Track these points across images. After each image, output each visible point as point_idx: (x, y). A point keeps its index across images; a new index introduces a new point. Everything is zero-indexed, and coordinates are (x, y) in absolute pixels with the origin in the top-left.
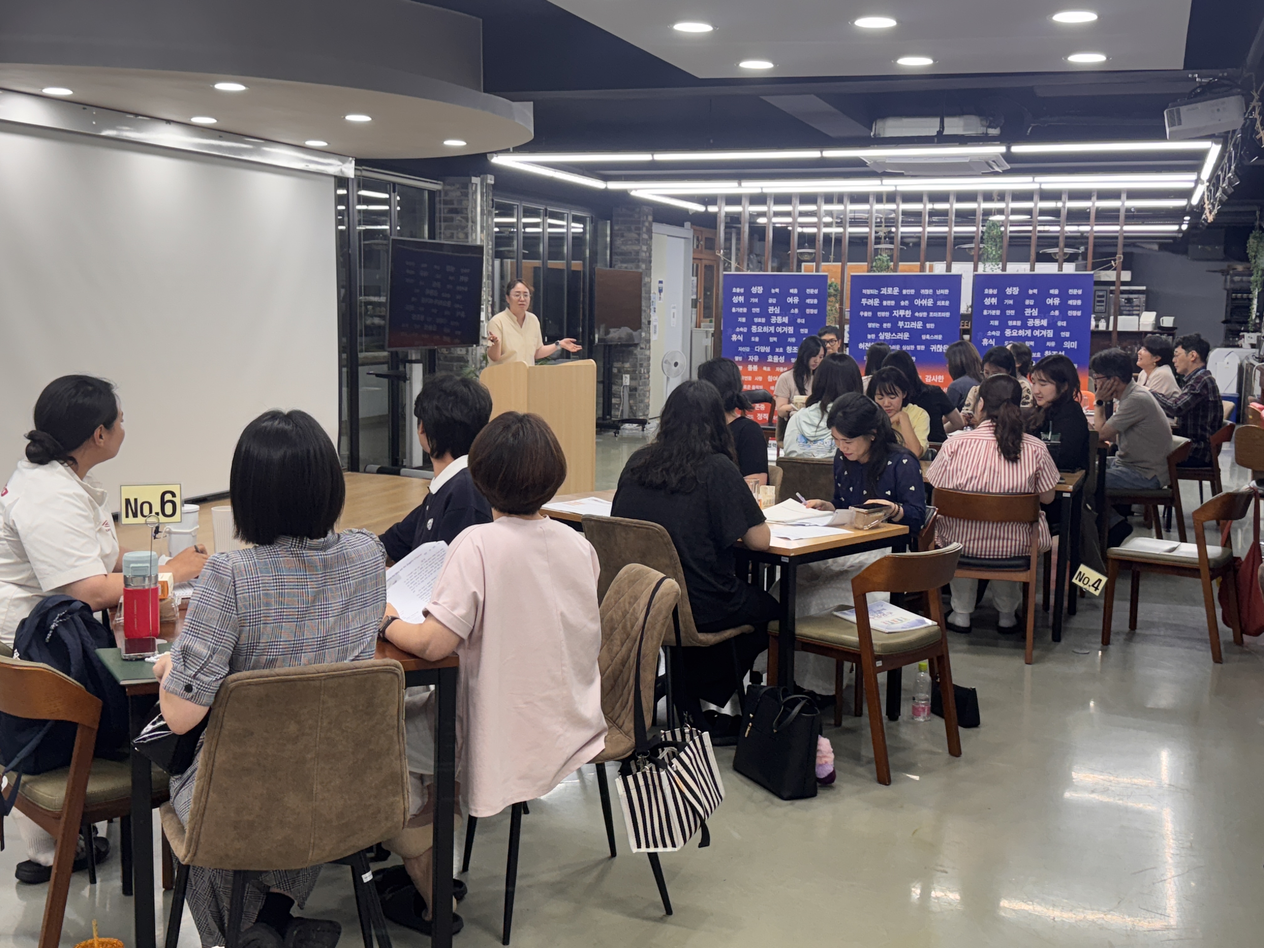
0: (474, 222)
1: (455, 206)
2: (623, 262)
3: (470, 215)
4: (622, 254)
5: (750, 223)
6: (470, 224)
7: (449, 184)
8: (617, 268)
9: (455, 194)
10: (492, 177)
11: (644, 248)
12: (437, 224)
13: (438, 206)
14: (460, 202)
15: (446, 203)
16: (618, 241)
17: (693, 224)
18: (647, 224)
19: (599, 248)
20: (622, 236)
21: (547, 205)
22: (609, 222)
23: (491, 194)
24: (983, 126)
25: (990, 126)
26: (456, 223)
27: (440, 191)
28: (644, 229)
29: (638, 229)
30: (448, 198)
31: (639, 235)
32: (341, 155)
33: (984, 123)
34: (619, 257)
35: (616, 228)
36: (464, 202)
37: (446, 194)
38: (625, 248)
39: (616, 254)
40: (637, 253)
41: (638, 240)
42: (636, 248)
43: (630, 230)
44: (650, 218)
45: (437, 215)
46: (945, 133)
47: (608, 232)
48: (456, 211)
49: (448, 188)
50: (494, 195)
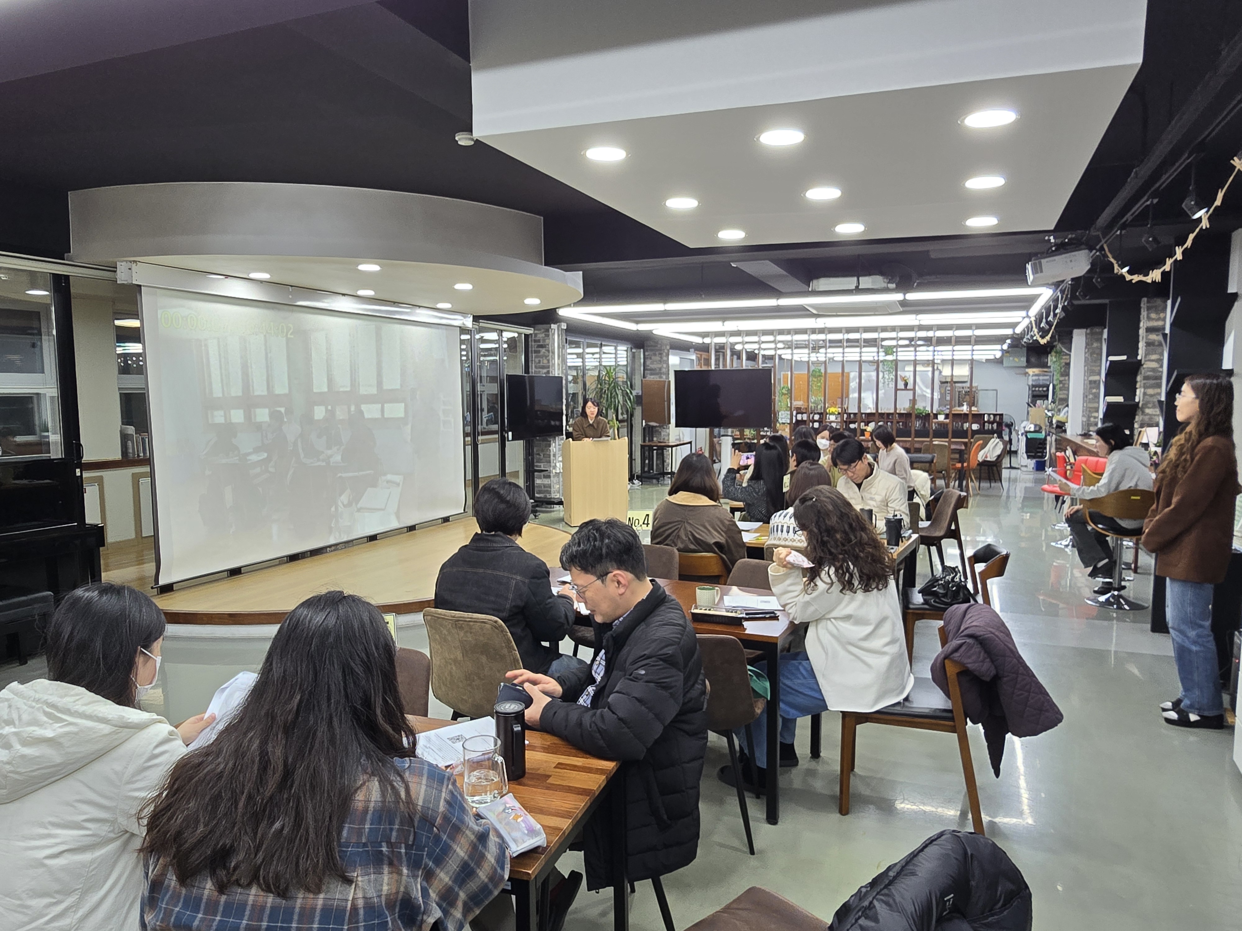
0: (553, 353)
1: (541, 343)
2: (651, 374)
3: (550, 349)
4: (651, 370)
5: (731, 349)
6: (551, 354)
7: (537, 330)
8: (647, 379)
9: (541, 336)
10: (565, 325)
11: (665, 366)
12: (530, 355)
13: (530, 343)
14: (544, 340)
15: (535, 341)
16: (648, 362)
17: (695, 350)
18: (666, 351)
19: (636, 366)
20: (651, 359)
21: (602, 341)
22: (642, 350)
23: (564, 335)
24: (884, 282)
25: (889, 283)
26: (542, 353)
27: (531, 334)
28: (664, 354)
29: (661, 354)
30: (537, 338)
31: (661, 358)
32: (464, 314)
33: (885, 280)
34: (649, 372)
35: (647, 354)
36: (547, 341)
37: (536, 335)
38: (652, 366)
39: (647, 370)
40: (660, 369)
41: (660, 361)
42: (660, 366)
43: (655, 355)
44: (668, 347)
45: (530, 349)
46: (860, 287)
47: (642, 356)
48: (542, 346)
49: (536, 332)
50: (566, 335)
